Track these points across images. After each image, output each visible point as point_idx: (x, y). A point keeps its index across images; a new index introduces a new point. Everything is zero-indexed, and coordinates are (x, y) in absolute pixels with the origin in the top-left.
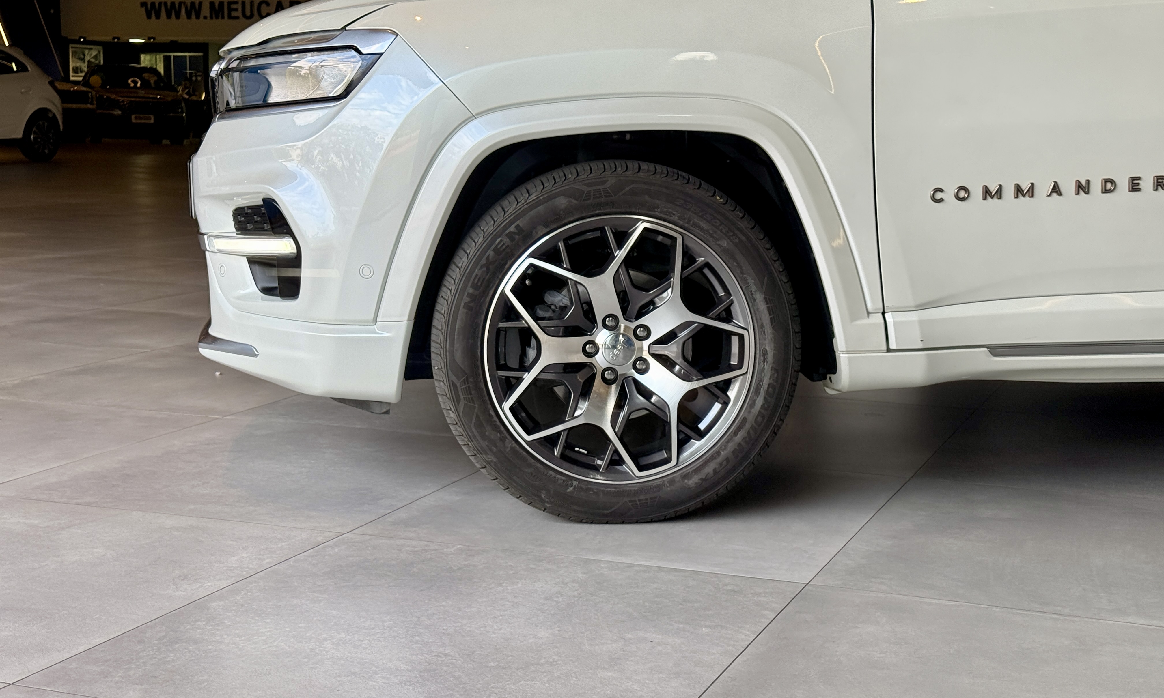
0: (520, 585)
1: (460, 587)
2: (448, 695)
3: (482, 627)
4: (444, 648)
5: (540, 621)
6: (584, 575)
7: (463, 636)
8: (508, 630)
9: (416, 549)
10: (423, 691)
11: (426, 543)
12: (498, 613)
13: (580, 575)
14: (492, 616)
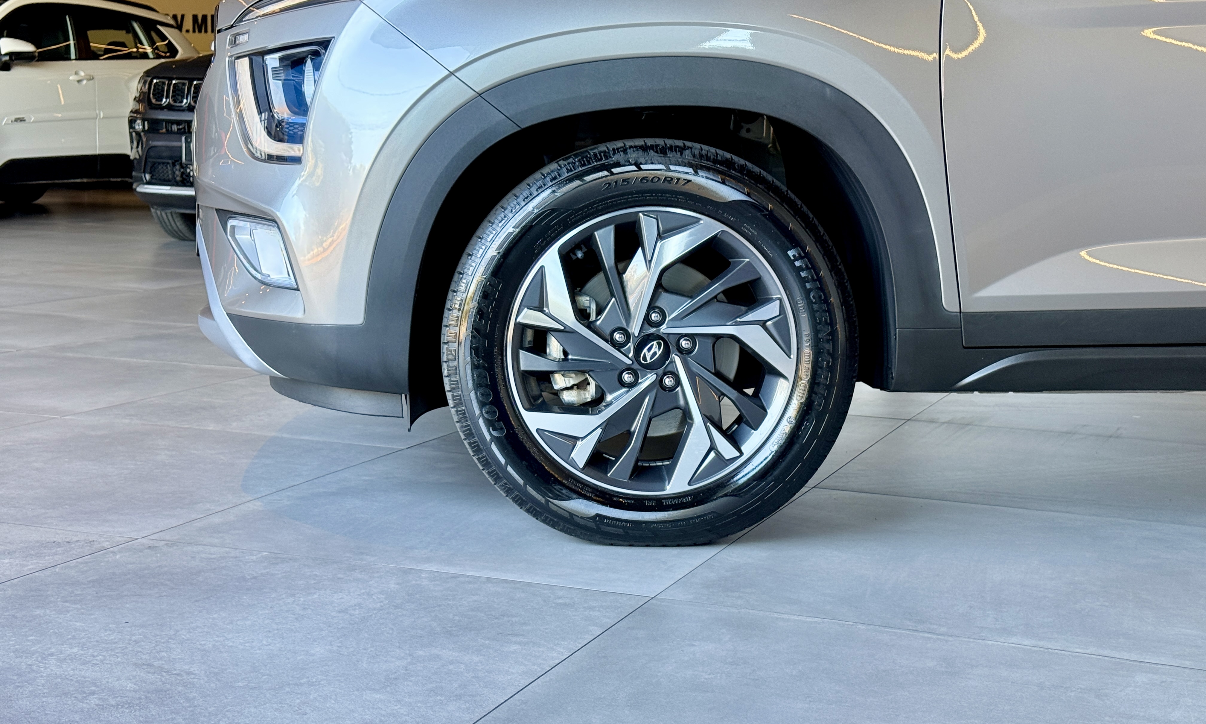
0: (316, 596)
1: (245, 597)
2: (168, 720)
3: (248, 642)
4: (190, 666)
5: (321, 636)
6: (397, 586)
7: (221, 652)
8: (278, 645)
9: (213, 556)
10: (140, 715)
11: (228, 550)
12: (275, 627)
13: (393, 586)
14: (265, 630)
